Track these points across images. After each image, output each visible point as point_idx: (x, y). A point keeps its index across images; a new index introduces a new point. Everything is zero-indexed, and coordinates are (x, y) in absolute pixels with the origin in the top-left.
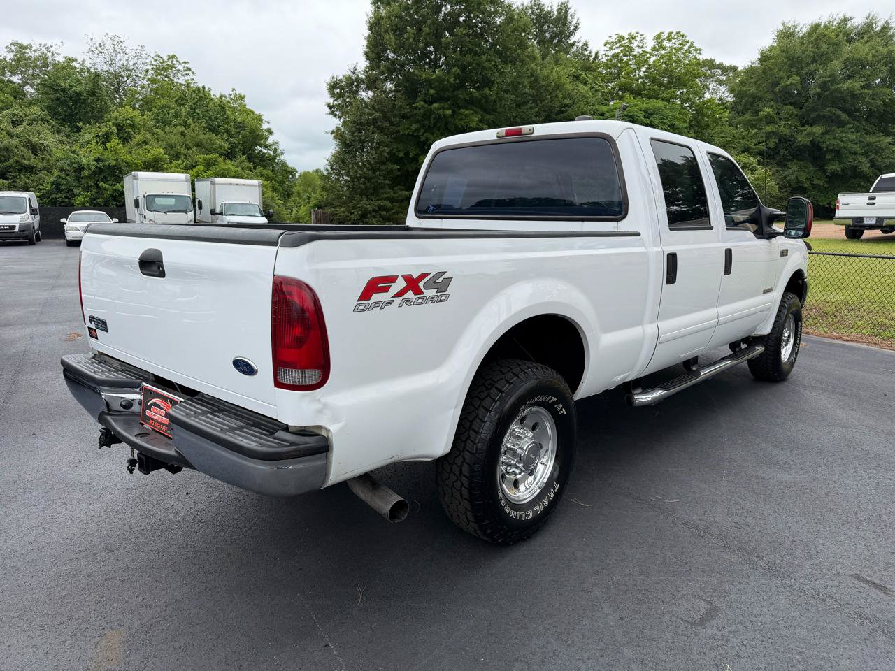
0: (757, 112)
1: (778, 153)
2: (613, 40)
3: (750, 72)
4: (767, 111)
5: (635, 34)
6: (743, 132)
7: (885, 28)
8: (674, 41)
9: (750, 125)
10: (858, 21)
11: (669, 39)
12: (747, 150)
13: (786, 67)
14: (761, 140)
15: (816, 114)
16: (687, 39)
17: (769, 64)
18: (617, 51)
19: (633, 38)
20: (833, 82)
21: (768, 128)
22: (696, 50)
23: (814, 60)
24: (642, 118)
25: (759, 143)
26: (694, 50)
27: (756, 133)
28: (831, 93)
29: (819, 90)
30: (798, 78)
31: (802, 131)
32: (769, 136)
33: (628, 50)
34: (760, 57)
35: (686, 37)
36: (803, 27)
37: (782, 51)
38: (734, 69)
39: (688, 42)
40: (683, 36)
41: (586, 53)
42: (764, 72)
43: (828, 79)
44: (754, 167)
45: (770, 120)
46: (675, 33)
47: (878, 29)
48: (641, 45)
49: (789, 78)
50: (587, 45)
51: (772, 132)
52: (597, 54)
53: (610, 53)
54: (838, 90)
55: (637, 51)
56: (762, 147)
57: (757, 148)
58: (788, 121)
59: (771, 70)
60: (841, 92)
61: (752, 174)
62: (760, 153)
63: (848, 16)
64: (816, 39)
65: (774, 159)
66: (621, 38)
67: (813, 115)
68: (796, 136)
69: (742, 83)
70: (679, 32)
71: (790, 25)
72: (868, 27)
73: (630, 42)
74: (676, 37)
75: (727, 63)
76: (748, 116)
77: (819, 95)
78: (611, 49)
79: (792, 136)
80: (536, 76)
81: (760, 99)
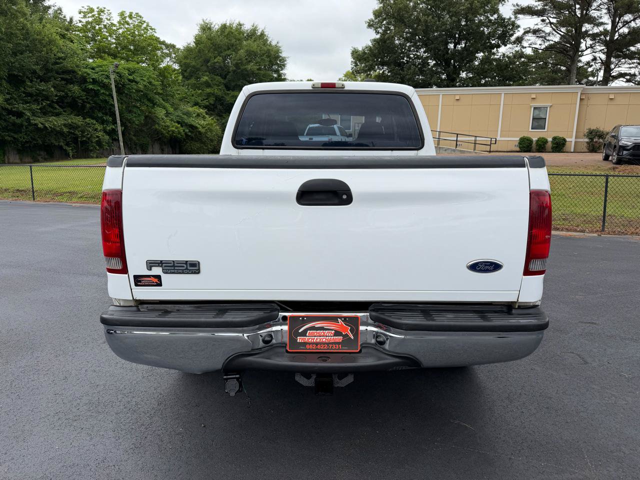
0: (198, 78)
1: (216, 107)
2: (85, 10)
3: (188, 50)
4: (205, 78)
5: (103, 9)
6: (191, 91)
7: (262, 34)
8: (134, 19)
9: (195, 87)
10: (247, 27)
11: (131, 16)
12: (196, 104)
13: (212, 50)
14: (205, 98)
15: (235, 83)
16: (144, 19)
17: (202, 46)
18: (90, 19)
19: (102, 12)
20: (242, 63)
21: (208, 90)
22: (152, 29)
23: (229, 49)
24: (127, 75)
25: (204, 100)
26: (151, 29)
27: (201, 93)
28: (242, 71)
29: (235, 68)
30: (221, 58)
31: (228, 94)
32: (209, 95)
33: (99, 21)
34: (194, 40)
35: (143, 18)
36: (216, 24)
37: (209, 39)
38: (173, 46)
39: (145, 22)
40: (140, 17)
41: (61, 16)
42: (199, 52)
43: (239, 62)
44: (204, 116)
45: (208, 85)
46: (134, 13)
47: (259, 34)
48: (109, 18)
49: (215, 57)
50: (61, 10)
51: (211, 93)
52: (71, 19)
53: (84, 20)
54: (246, 70)
55: (106, 22)
56: (206, 103)
57: (204, 104)
58: (219, 86)
59: (203, 50)
60: (247, 71)
61: (204, 121)
62: (205, 107)
63: (241, 23)
64: (228, 34)
65: (214, 111)
66: (91, 10)
67: (233, 84)
68: (225, 96)
69: (186, 57)
70: (137, 14)
71: (207, 21)
72: (254, 31)
73: (99, 14)
74: (135, 16)
75: (168, 42)
76: (193, 81)
77: (234, 71)
78: (85, 17)
79: (222, 97)
80: (27, 30)
81: (198, 70)
